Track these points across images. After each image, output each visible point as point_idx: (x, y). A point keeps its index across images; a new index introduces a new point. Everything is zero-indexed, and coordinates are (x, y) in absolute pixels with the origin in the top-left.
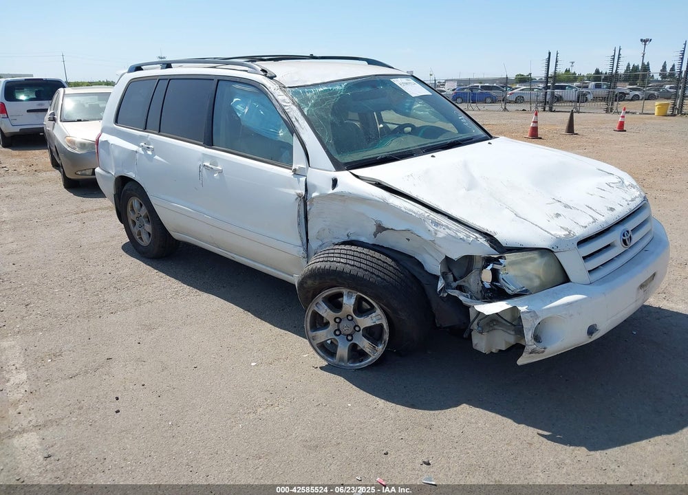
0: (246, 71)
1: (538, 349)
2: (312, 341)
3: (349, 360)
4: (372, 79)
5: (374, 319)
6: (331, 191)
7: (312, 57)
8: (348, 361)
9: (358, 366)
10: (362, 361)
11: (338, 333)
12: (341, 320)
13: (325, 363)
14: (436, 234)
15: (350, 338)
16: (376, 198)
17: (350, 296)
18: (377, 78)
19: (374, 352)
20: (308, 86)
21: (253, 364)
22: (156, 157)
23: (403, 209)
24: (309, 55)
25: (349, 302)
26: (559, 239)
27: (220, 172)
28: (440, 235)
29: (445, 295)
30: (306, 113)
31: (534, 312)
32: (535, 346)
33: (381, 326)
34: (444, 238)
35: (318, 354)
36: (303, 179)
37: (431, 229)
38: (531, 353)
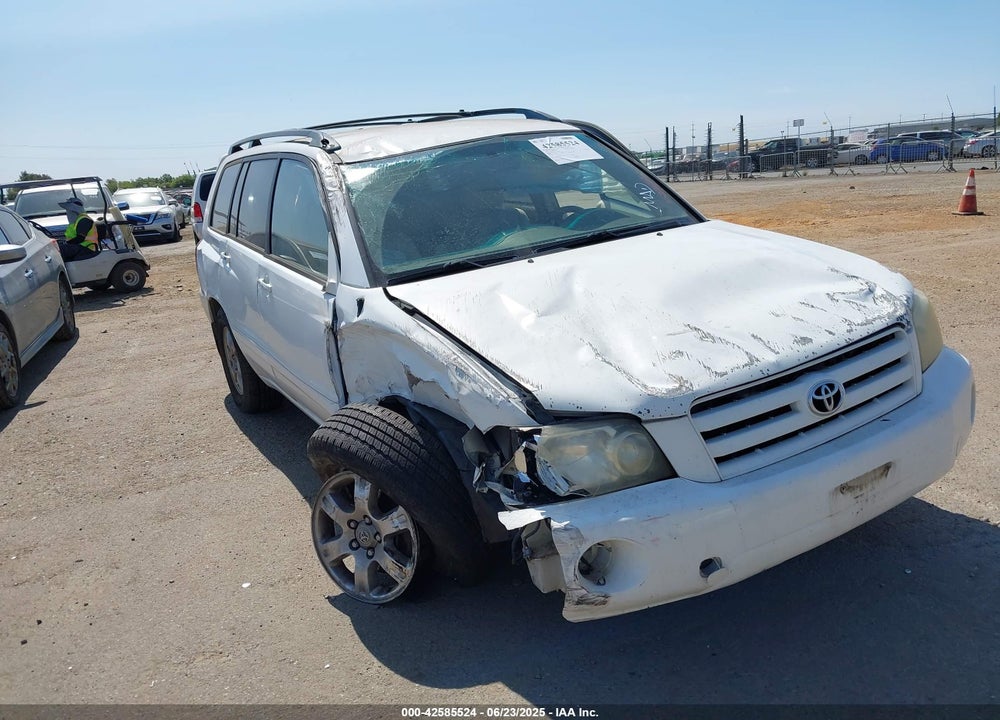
0: (308, 143)
1: (590, 596)
2: (323, 557)
3: (372, 588)
4: (497, 142)
5: (396, 521)
6: (356, 319)
7: (463, 114)
8: (371, 590)
9: (383, 599)
10: (389, 591)
11: (354, 545)
12: (357, 523)
13: (338, 591)
14: (459, 388)
15: (370, 553)
16: (399, 331)
17: (363, 486)
18: (504, 140)
19: (403, 575)
20: (381, 159)
21: (245, 585)
22: (232, 272)
23: (425, 348)
24: (458, 111)
25: (362, 493)
26: (654, 399)
27: (270, 290)
28: (464, 392)
29: (485, 490)
30: (353, 201)
31: (578, 531)
32: (584, 592)
33: (406, 531)
34: (468, 395)
35: (333, 578)
36: (331, 300)
37: (455, 381)
38: (578, 603)
